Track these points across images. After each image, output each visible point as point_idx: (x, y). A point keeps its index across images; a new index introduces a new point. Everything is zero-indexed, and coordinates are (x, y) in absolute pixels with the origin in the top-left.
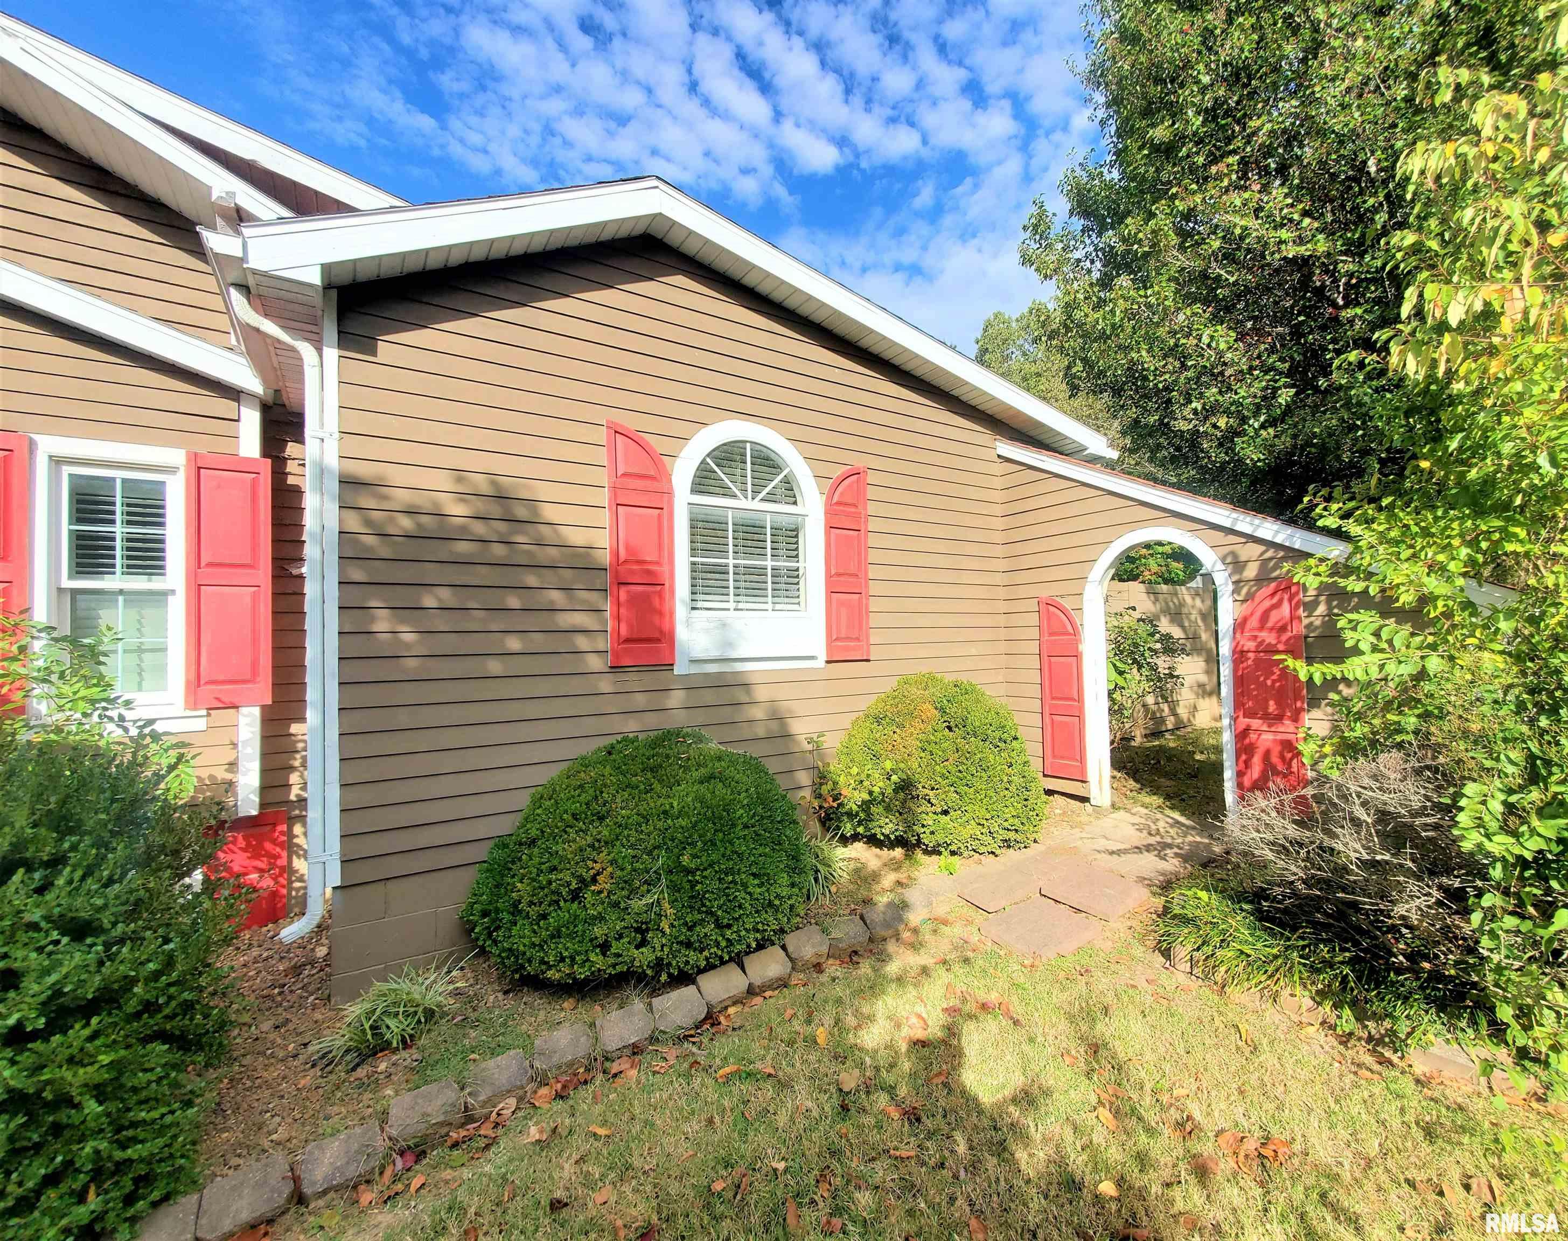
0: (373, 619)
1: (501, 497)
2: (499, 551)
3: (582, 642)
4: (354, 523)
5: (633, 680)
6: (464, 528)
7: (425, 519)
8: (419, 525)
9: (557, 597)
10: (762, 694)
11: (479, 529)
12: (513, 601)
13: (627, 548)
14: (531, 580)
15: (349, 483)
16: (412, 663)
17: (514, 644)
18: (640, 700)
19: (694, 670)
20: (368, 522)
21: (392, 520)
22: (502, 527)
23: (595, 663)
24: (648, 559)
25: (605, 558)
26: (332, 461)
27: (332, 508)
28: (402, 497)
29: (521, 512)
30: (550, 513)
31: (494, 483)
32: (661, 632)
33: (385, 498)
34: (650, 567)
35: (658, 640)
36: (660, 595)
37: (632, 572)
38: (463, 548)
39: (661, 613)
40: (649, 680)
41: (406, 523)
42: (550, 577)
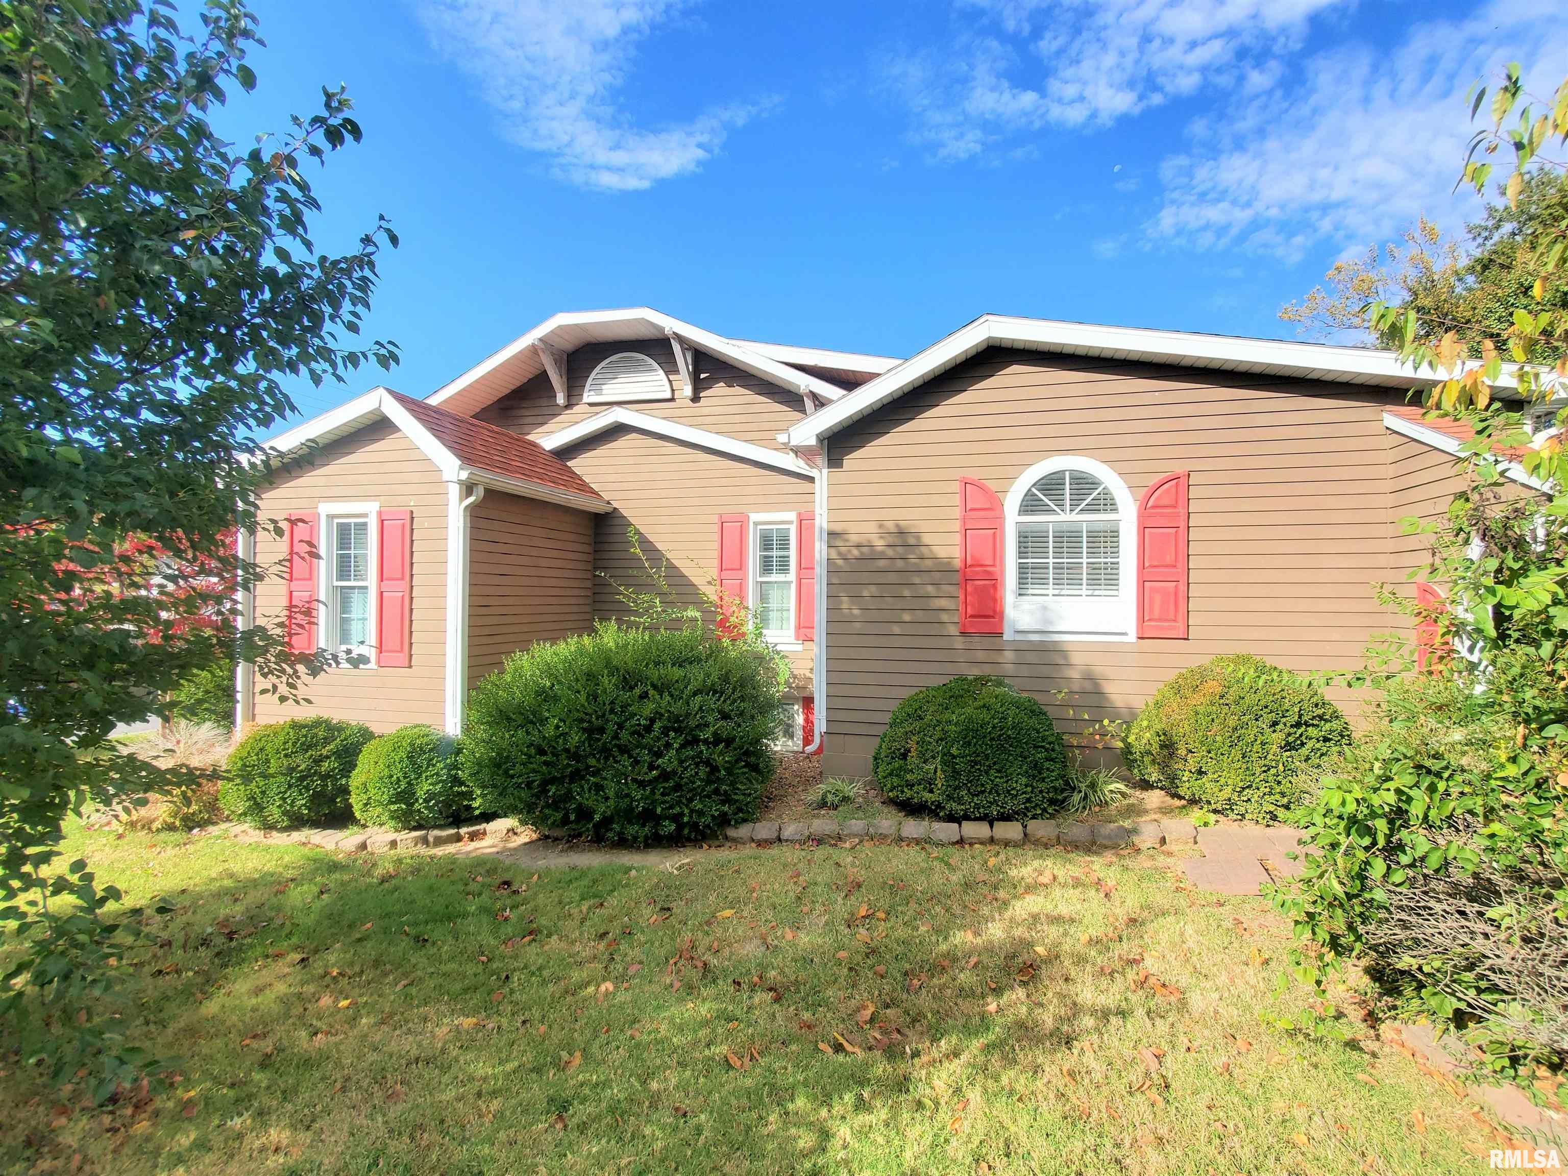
0: (841, 602)
1: (901, 533)
2: (900, 564)
3: (945, 617)
4: (834, 555)
5: (977, 642)
6: (883, 552)
7: (865, 550)
8: (862, 553)
9: (930, 589)
10: (1076, 659)
11: (890, 552)
12: (906, 593)
13: (972, 556)
14: (917, 580)
15: (832, 534)
16: (858, 625)
17: (907, 617)
18: (981, 656)
19: (1019, 637)
20: (840, 554)
21: (849, 551)
22: (900, 550)
23: (953, 630)
24: (987, 563)
25: (957, 564)
26: (825, 526)
27: (825, 547)
28: (854, 539)
29: (912, 541)
30: (927, 539)
31: (897, 526)
32: (995, 611)
33: (847, 540)
34: (988, 569)
35: (993, 617)
36: (995, 587)
37: (977, 573)
38: (882, 564)
39: (995, 600)
40: (988, 642)
41: (855, 552)
42: (926, 578)
